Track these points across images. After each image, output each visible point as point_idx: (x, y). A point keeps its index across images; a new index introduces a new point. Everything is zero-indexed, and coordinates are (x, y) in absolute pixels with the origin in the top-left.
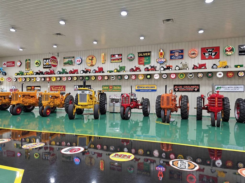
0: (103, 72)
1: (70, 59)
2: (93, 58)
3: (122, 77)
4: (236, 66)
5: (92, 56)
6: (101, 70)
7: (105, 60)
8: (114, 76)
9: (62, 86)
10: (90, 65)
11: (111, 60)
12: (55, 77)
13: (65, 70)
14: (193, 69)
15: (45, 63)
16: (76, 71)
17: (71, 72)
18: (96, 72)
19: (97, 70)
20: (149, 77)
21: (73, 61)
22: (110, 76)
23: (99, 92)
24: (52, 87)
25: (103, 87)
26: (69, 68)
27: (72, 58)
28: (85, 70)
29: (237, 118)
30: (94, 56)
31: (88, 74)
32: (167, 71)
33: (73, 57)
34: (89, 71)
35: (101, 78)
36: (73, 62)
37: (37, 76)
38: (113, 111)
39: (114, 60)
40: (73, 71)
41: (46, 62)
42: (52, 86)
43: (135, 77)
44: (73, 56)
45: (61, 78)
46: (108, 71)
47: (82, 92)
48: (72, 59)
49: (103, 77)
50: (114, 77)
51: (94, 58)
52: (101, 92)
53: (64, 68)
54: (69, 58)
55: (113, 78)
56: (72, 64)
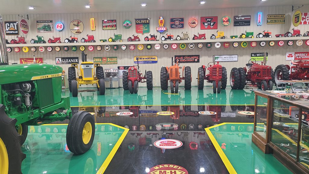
0: (94, 41)
1: (47, 24)
2: (78, 23)
3: (118, 47)
4: (232, 37)
5: (77, 21)
6: (91, 39)
7: (95, 27)
8: (108, 46)
9: (38, 58)
10: (76, 32)
11: (103, 26)
12: (28, 47)
13: (41, 38)
14: (194, 39)
15: (9, 28)
16: (57, 40)
17: (51, 41)
18: (86, 41)
19: (87, 38)
20: (149, 47)
21: (51, 26)
22: (104, 45)
23: (96, 65)
24: (22, 60)
25: (94, 59)
26: (46, 36)
27: (48, 22)
28: (70, 39)
29: (232, 86)
30: (81, 21)
31: (75, 44)
32: (168, 41)
33: (51, 21)
34: (76, 40)
35: (92, 48)
36: (51, 28)
39: (106, 27)
40: (54, 39)
41: (9, 27)
43: (134, 47)
44: (51, 19)
45: (37, 48)
46: (101, 40)
47: (86, 66)
48: (50, 24)
49: (95, 47)
50: (109, 48)
51: (81, 24)
52: (99, 65)
53: (40, 35)
54: (44, 22)
55: (107, 48)
56: (50, 31)
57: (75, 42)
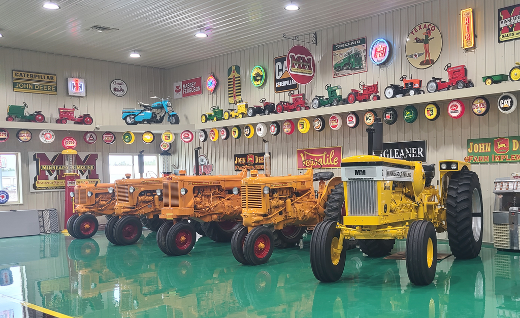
0: (469, 84)
1: (352, 50)
2: (429, 32)
5: (425, 27)
6: (460, 77)
7: (475, 36)
8: (511, 98)
9: (331, 149)
10: (422, 64)
11: (500, 29)
12: (308, 118)
13: (335, 91)
15: (281, 73)
16: (371, 92)
17: (356, 96)
18: (441, 86)
19: (446, 77)
21: (363, 55)
22: (496, 96)
23: (444, 167)
24: (302, 155)
25: (469, 146)
26: (348, 83)
27: (357, 44)
28: (402, 84)
30: (435, 26)
31: (412, 98)
33: (363, 41)
34: (417, 86)
35: (459, 109)
36: (363, 59)
37: (259, 118)
38: (512, 244)
39: (511, 30)
40: (362, 91)
41: (281, 70)
42: (302, 151)
46: (485, 79)
47: (357, 172)
48: (360, 48)
49: (467, 104)
50: (512, 102)
51: (435, 34)
52: (454, 167)
53: (334, 82)
54: (348, 44)
55: (506, 103)
56: (360, 68)
57: (412, 92)
